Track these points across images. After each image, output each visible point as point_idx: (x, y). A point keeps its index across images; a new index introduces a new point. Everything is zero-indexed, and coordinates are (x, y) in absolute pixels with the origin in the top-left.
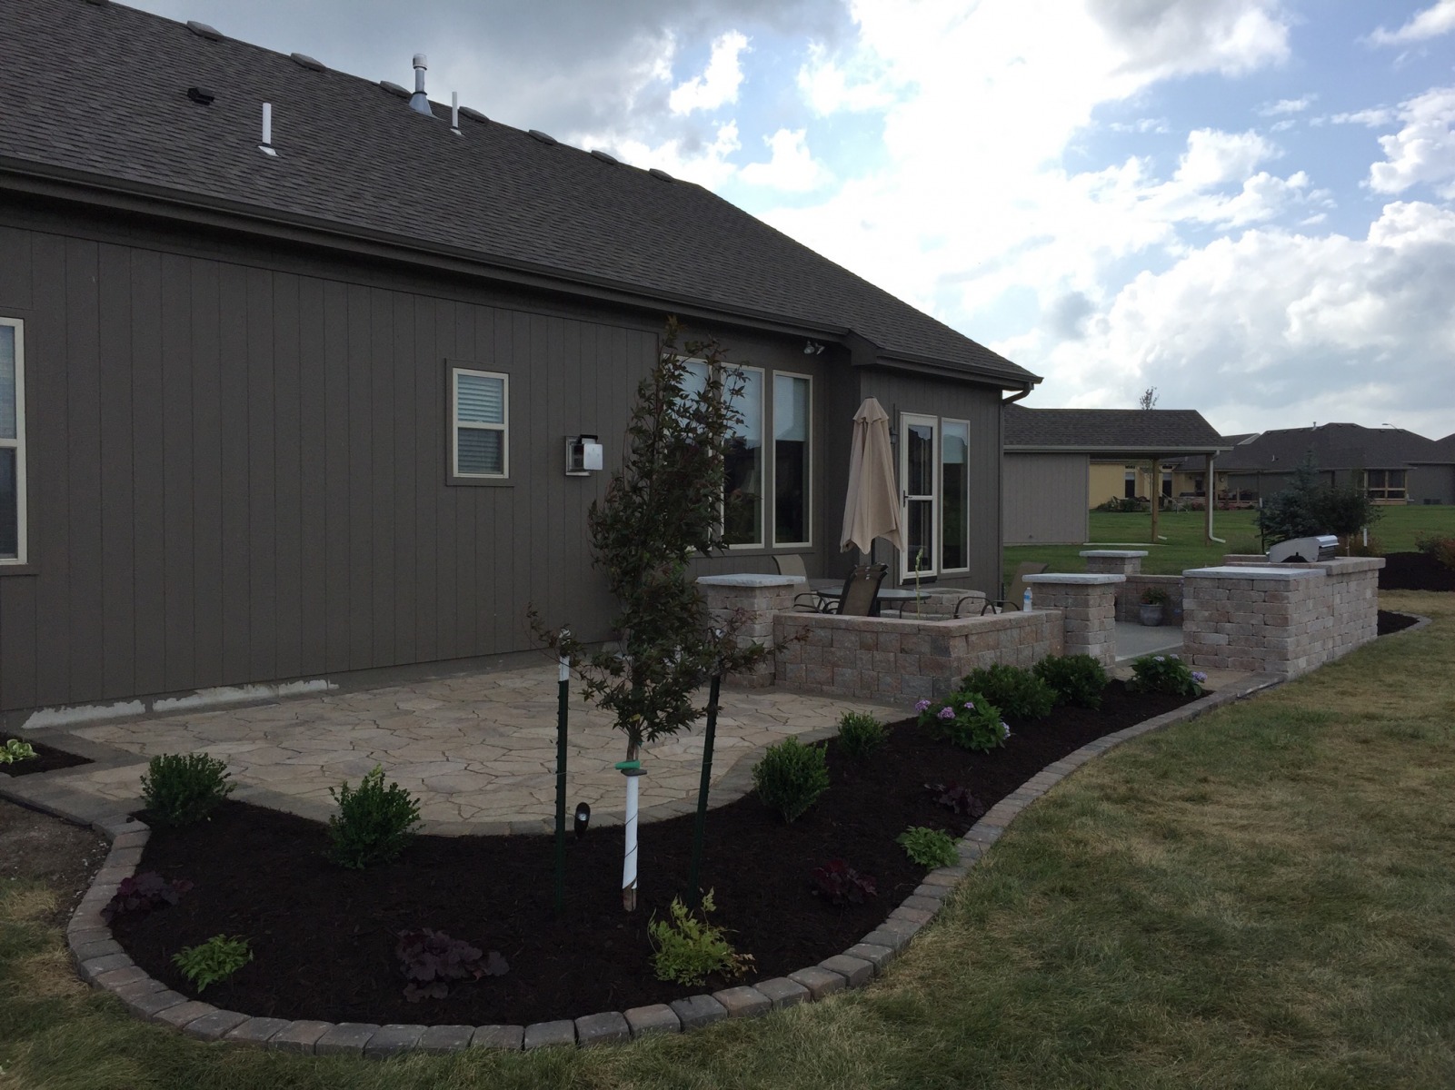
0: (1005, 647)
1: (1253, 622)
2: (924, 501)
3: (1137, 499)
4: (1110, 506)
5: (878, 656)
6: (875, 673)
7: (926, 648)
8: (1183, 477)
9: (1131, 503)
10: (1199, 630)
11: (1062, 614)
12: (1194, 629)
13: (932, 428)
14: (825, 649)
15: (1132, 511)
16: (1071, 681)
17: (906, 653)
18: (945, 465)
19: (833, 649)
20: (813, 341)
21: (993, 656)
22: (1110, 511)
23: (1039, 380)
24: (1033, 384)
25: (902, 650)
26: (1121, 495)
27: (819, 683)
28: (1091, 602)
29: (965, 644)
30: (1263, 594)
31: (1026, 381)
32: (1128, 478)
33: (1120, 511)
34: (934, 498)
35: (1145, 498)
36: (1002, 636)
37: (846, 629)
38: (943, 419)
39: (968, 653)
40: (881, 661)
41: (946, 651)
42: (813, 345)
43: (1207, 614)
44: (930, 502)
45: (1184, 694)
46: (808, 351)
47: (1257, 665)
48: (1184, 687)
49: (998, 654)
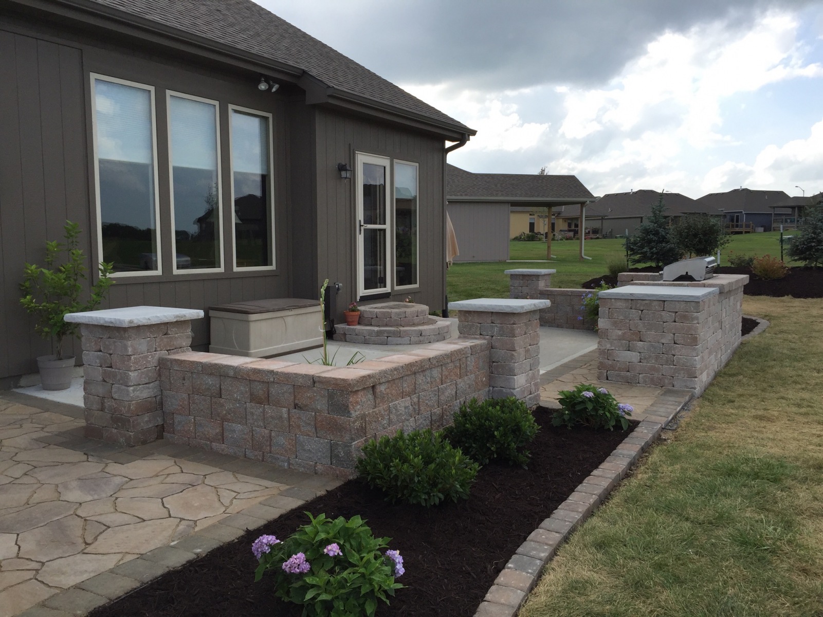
0: (424, 390)
1: (663, 341)
2: (380, 230)
3: (536, 234)
4: (521, 238)
5: (270, 410)
6: (267, 431)
7: (321, 404)
8: (561, 221)
9: (532, 236)
10: (613, 348)
11: (488, 344)
12: (608, 346)
13: (385, 167)
14: (214, 400)
15: (533, 241)
16: (494, 436)
17: (301, 408)
18: (397, 200)
19: (222, 401)
20: (267, 79)
21: (408, 403)
22: (521, 241)
23: (473, 133)
24: (469, 136)
25: (296, 406)
26: (527, 231)
27: (208, 439)
28: (517, 331)
29: (371, 396)
30: (674, 314)
31: (462, 134)
32: (531, 221)
33: (525, 240)
34: (387, 227)
35: (540, 233)
36: (420, 379)
37: (235, 378)
38: (395, 161)
39: (375, 407)
40: (272, 417)
41: (344, 409)
42: (267, 81)
43: (620, 333)
44: (384, 230)
45: (612, 430)
46: (263, 87)
47: (666, 381)
48: (613, 423)
49: (415, 400)
